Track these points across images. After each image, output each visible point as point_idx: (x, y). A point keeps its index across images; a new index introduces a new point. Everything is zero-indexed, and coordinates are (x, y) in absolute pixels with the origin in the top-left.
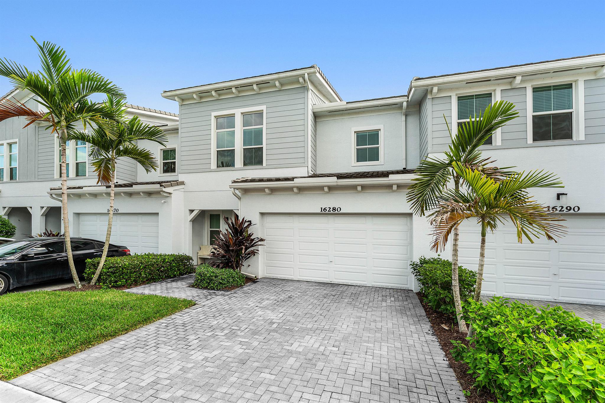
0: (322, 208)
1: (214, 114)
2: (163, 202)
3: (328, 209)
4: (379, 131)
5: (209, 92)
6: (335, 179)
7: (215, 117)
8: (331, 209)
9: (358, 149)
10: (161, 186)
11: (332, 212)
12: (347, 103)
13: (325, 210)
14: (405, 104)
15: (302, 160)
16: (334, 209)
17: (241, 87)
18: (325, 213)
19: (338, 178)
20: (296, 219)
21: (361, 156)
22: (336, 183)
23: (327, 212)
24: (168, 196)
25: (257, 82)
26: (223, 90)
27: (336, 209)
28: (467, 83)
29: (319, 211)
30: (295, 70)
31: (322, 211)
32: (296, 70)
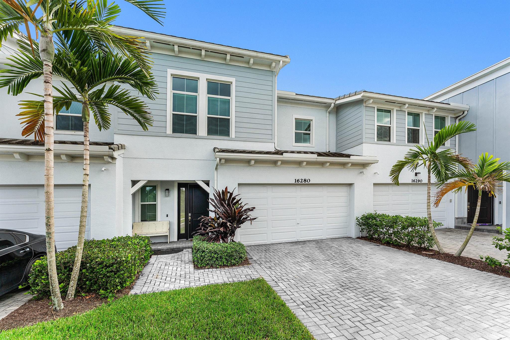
0: (296, 179)
1: (170, 71)
2: (103, 169)
3: (300, 181)
4: (311, 121)
5: (169, 44)
6: (315, 156)
7: (172, 75)
8: (303, 181)
9: (296, 133)
10: (110, 148)
11: (303, 183)
12: (296, 94)
13: (298, 181)
14: (333, 105)
15: (268, 137)
16: (305, 180)
17: (211, 52)
18: (299, 183)
19: (318, 156)
20: (270, 189)
21: (299, 138)
22: (315, 160)
23: (300, 183)
24: (111, 163)
25: (233, 53)
26: (189, 48)
27: (307, 181)
28: (386, 101)
29: (293, 182)
30: (270, 54)
31: (296, 182)
32: (272, 54)
